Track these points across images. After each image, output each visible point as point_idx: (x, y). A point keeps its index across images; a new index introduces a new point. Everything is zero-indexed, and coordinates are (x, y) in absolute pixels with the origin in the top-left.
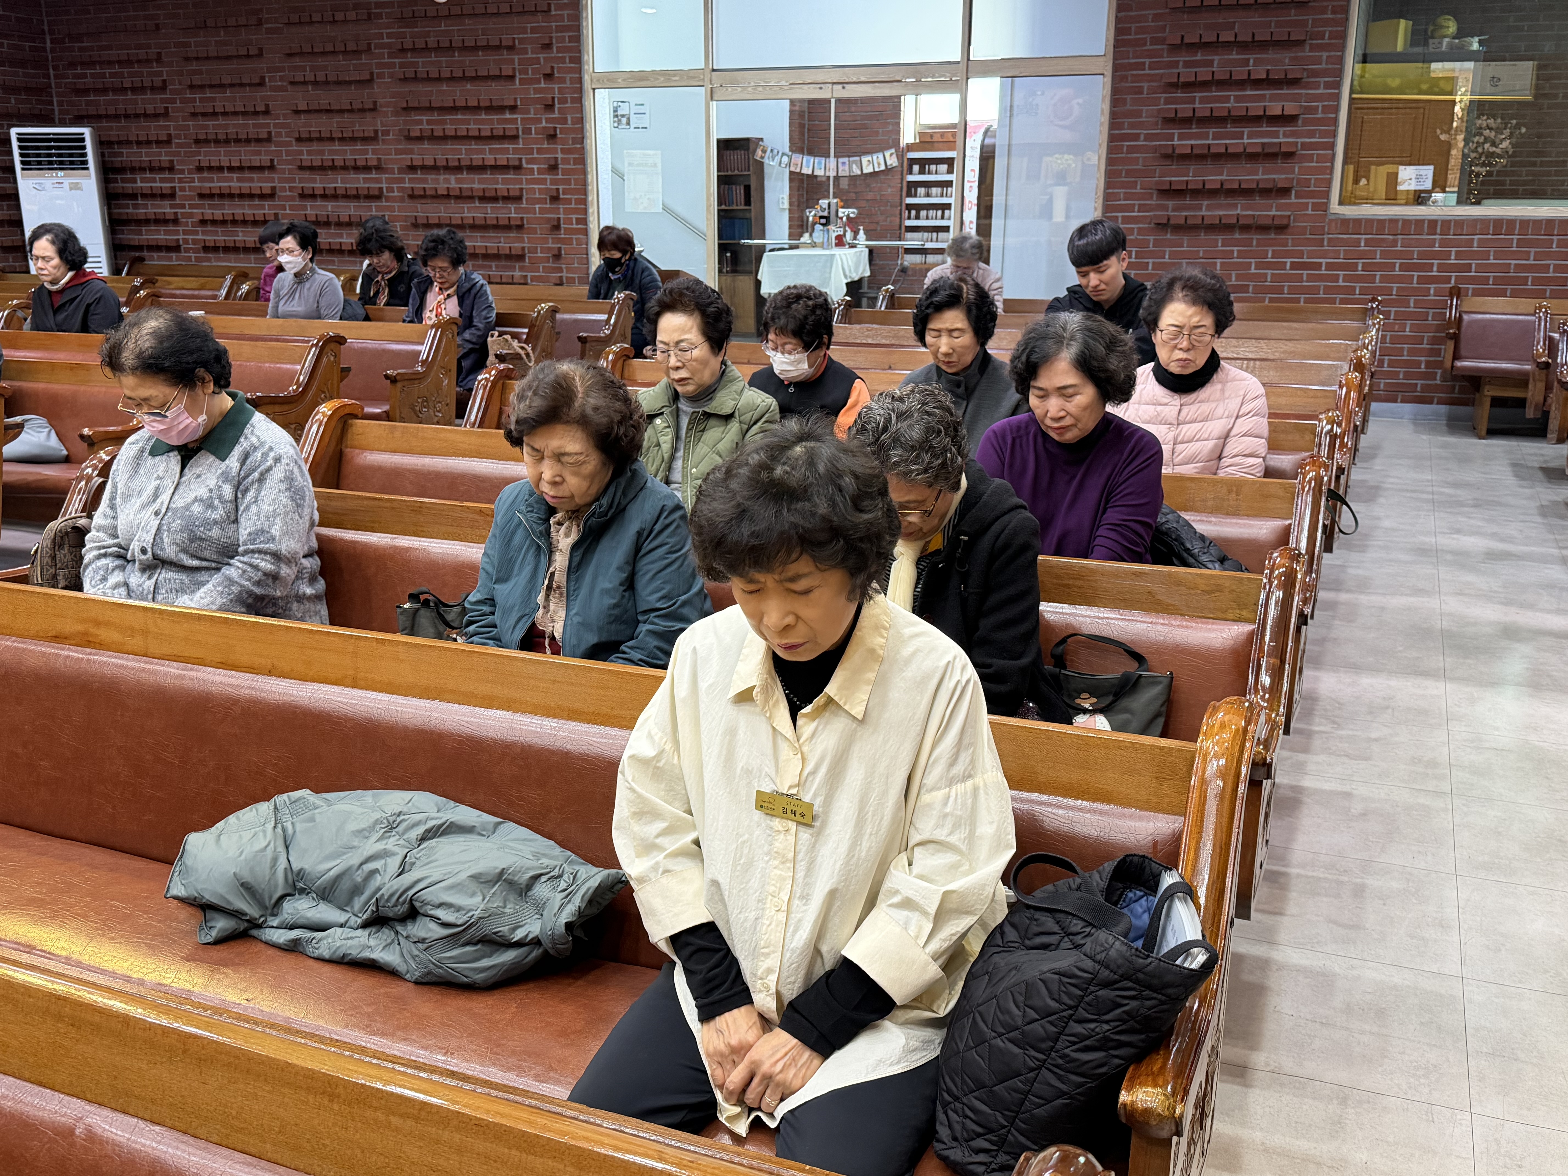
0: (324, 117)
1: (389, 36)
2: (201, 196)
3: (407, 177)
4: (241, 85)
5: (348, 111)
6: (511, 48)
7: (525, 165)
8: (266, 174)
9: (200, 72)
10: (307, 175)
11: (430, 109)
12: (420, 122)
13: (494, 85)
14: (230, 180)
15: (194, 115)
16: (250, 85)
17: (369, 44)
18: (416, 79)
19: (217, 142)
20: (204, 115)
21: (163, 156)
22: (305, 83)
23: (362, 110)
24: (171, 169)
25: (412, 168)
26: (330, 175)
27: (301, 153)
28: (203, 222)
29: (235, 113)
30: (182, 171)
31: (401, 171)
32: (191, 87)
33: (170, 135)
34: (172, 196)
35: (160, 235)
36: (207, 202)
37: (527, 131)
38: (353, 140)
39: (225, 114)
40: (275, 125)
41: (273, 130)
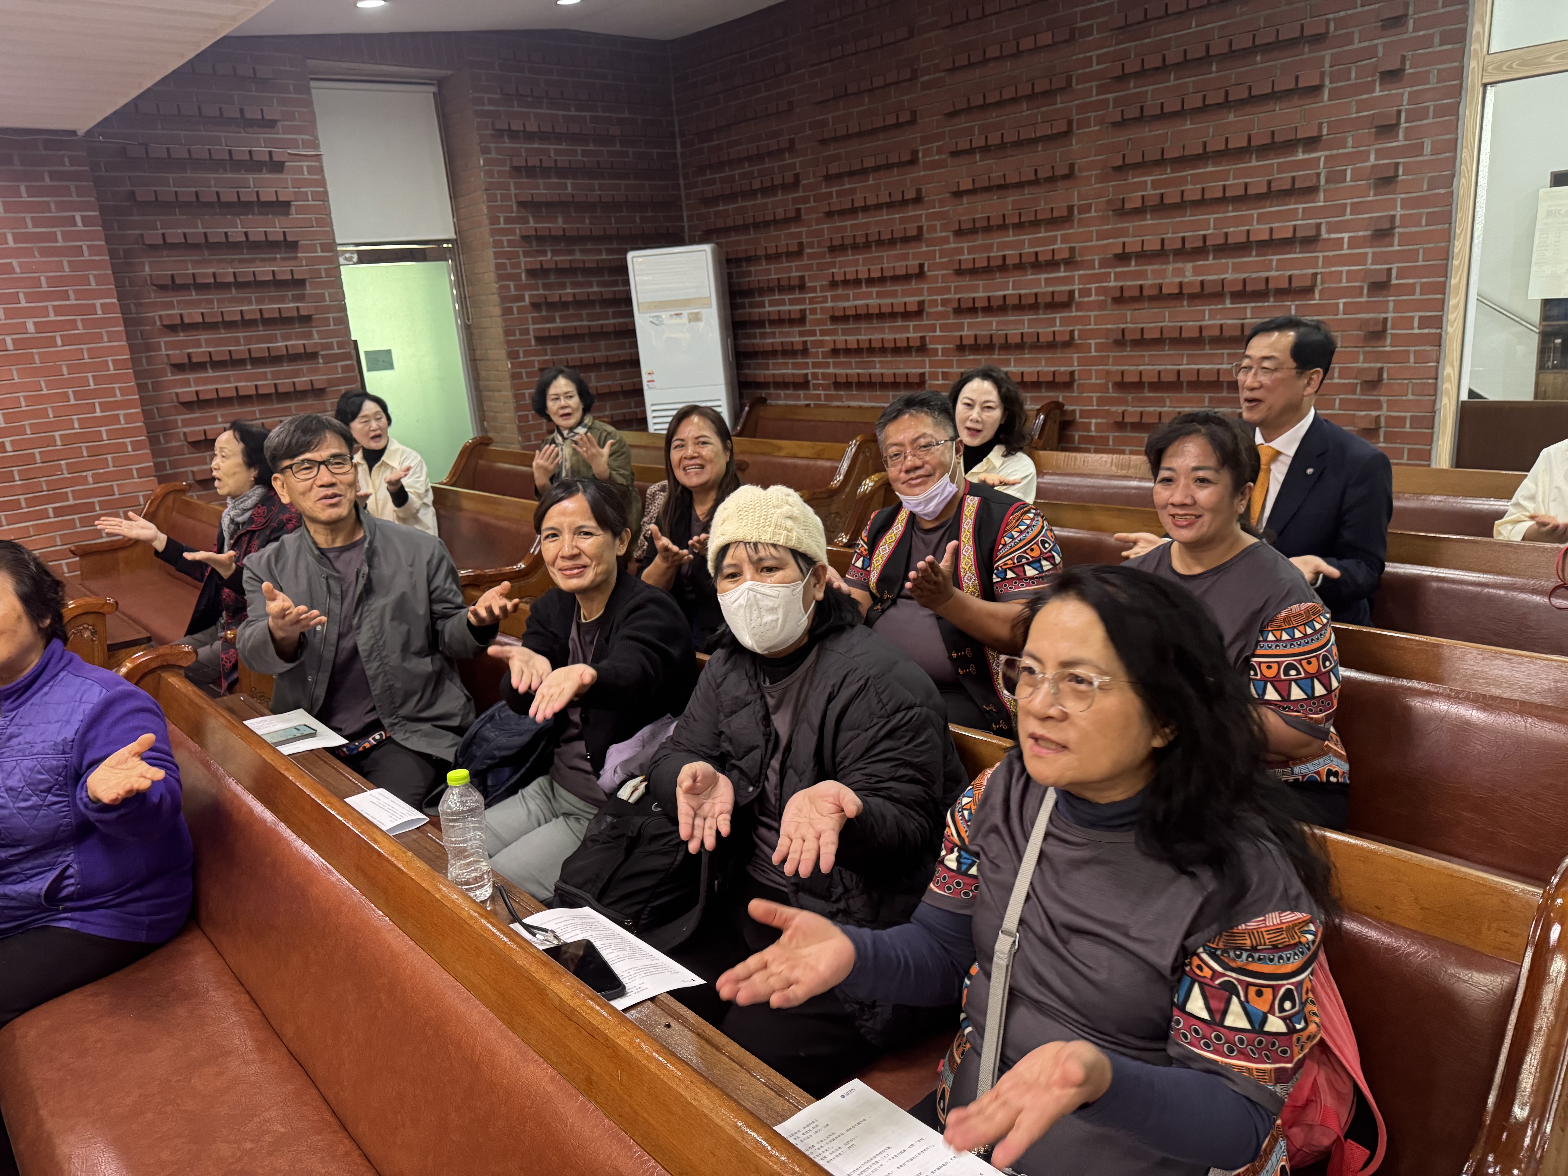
0: (994, 198)
1: (1100, 60)
2: (835, 319)
4: (888, 166)
5: (1030, 183)
8: (914, 285)
9: (838, 157)
10: (966, 281)
12: (1143, 185)
13: (1278, 108)
14: (869, 296)
15: (830, 215)
16: (899, 165)
17: (1069, 79)
19: (855, 247)
20: (842, 213)
21: (792, 270)
22: (971, 151)
24: (802, 287)
25: (1123, 258)
26: (999, 279)
27: (960, 251)
28: (835, 352)
30: (814, 290)
32: (828, 178)
33: (801, 245)
34: (801, 320)
35: (787, 370)
36: (840, 327)
37: (1336, 177)
38: (1035, 224)
39: (866, 209)
40: (929, 217)
41: (924, 223)
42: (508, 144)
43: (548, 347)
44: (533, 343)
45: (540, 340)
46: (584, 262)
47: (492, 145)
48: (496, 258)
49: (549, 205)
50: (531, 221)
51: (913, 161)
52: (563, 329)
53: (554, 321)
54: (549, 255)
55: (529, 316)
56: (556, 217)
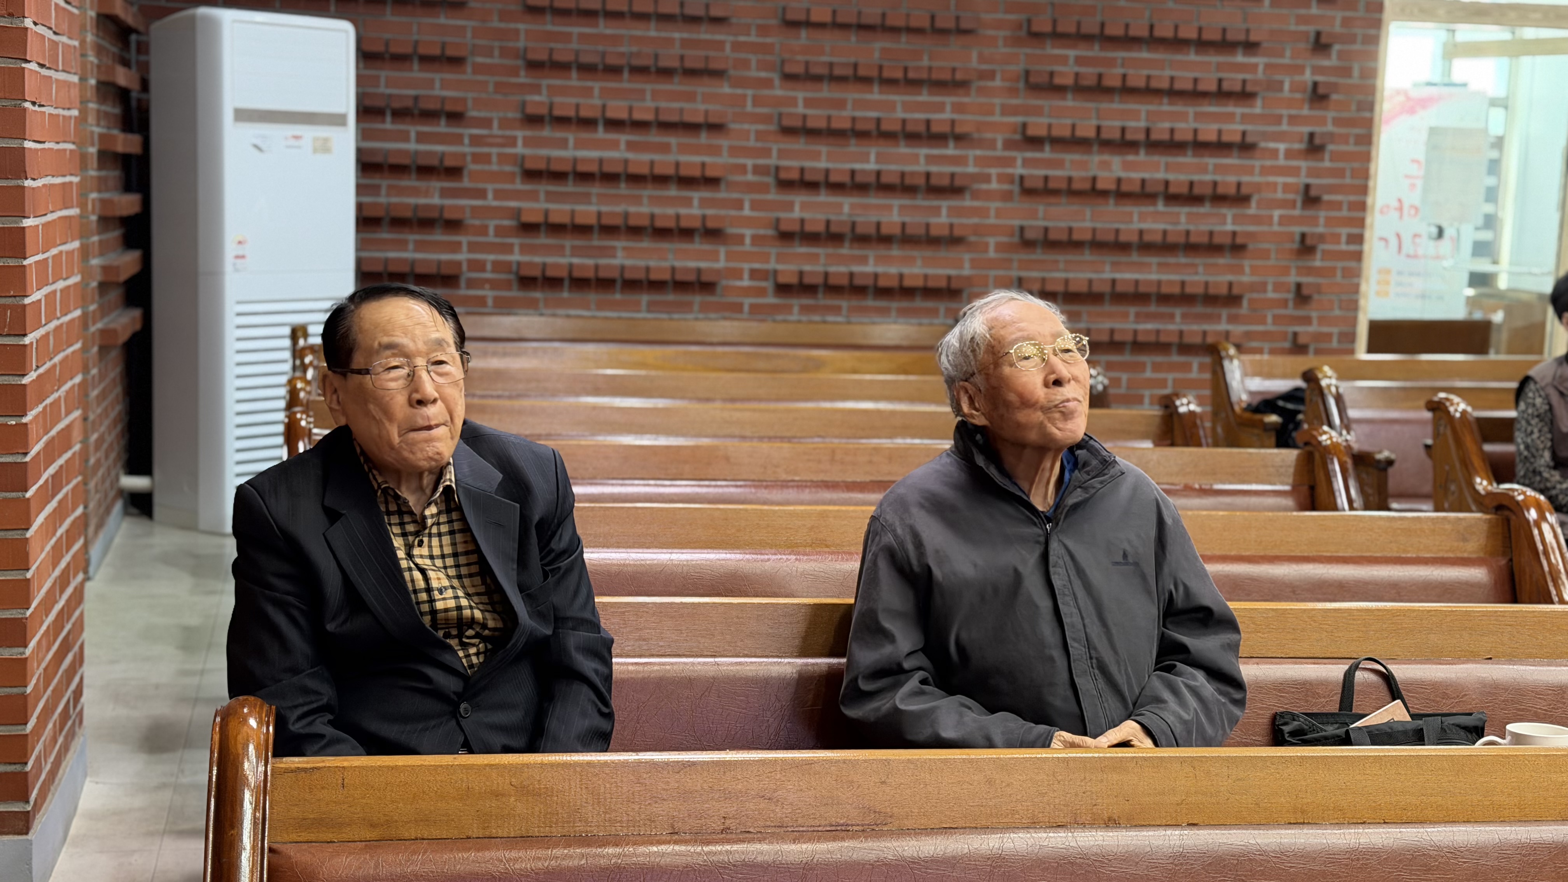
3: (1019, 156)
15: (533, 10)
33: (460, 46)
36: (543, 187)
37: (1274, 86)
40: (737, 46)
41: (730, 54)
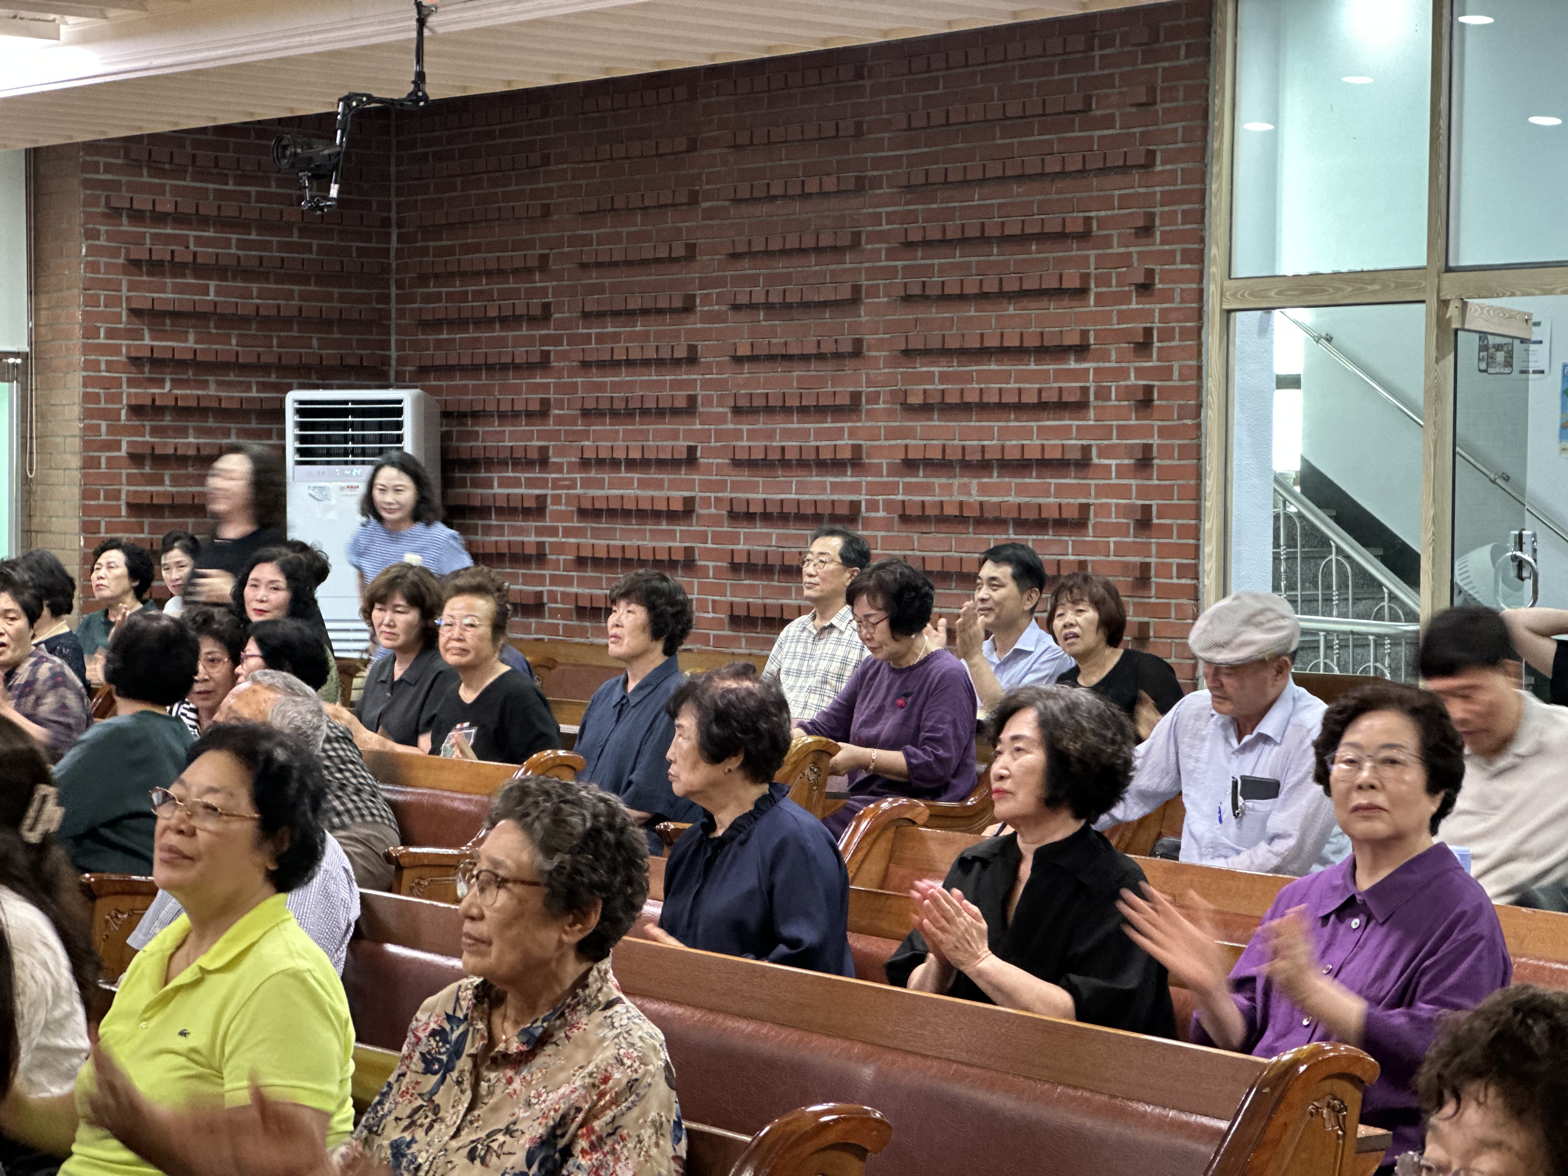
0: (779, 371)
1: (890, 219)
2: (583, 513)
3: (900, 482)
4: (660, 312)
6: (1084, 236)
7: (1096, 461)
8: (683, 474)
9: (599, 289)
10: (744, 476)
11: (945, 353)
12: (927, 377)
13: (1053, 308)
14: (629, 484)
15: (585, 365)
16: (673, 311)
17: (858, 234)
18: (924, 298)
19: (615, 414)
20: (602, 365)
21: (533, 437)
22: (753, 307)
23: (838, 356)
24: (543, 462)
27: (737, 435)
28: (581, 562)
29: (646, 363)
30: (559, 468)
31: (893, 470)
32: (586, 315)
34: (540, 512)
36: (588, 525)
37: (1103, 394)
39: (630, 363)
40: (706, 384)
41: (700, 392)
42: (126, 226)
43: (147, 521)
44: (124, 513)
45: (135, 508)
46: (220, 400)
47: (103, 228)
48: (85, 385)
49: (176, 315)
50: (147, 335)
51: (688, 308)
52: (173, 496)
53: (161, 482)
54: (168, 386)
55: (124, 472)
56: (187, 332)
